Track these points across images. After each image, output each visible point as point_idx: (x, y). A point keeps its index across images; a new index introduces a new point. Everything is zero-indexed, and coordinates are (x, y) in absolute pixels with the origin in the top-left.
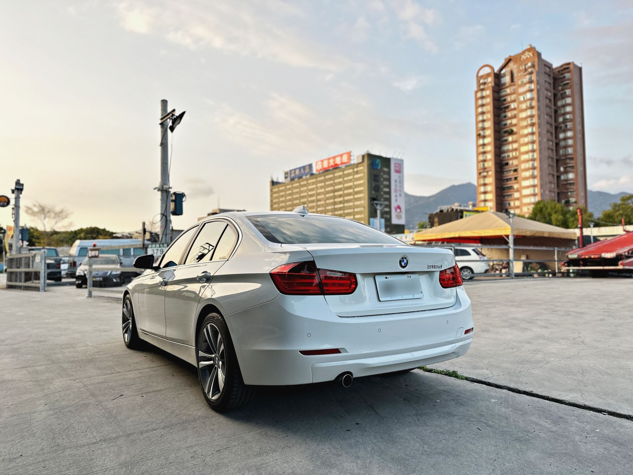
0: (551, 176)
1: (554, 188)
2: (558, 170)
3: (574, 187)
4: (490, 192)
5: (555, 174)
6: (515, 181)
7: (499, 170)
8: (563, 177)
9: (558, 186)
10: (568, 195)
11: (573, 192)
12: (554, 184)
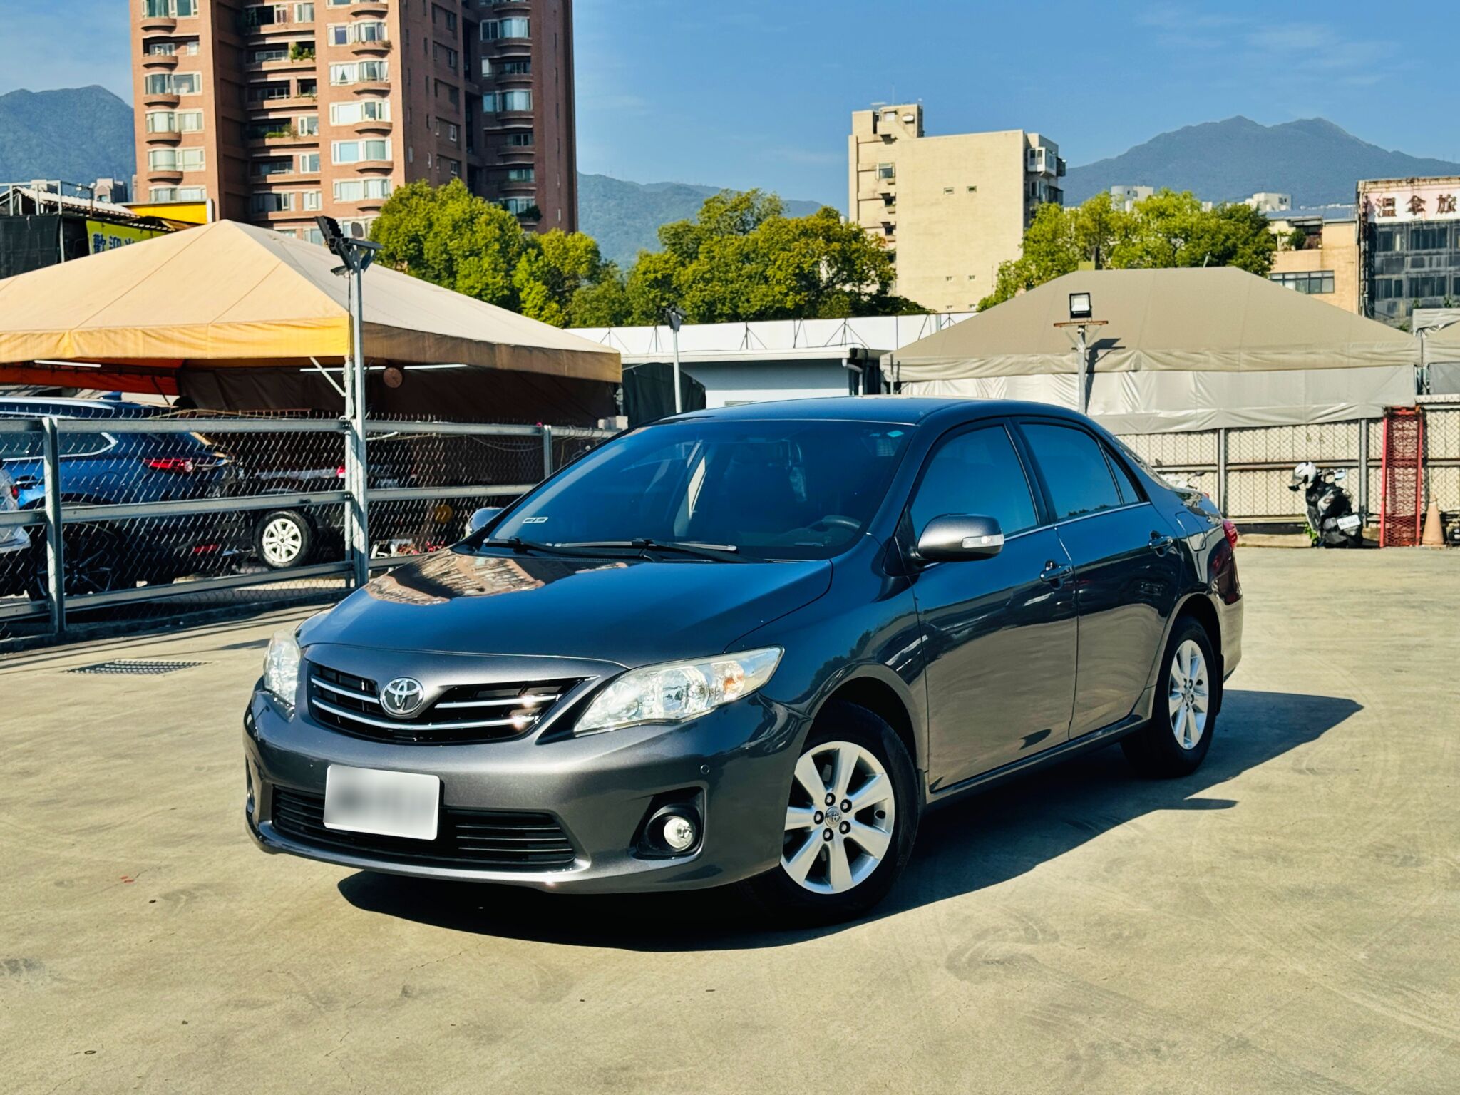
0: (443, 91)
1: (458, 143)
2: (472, 72)
3: (528, 149)
4: (196, 140)
5: (461, 84)
6: (305, 101)
7: (232, 39)
8: (488, 104)
9: (470, 143)
10: (507, 179)
11: (531, 167)
12: (458, 126)
